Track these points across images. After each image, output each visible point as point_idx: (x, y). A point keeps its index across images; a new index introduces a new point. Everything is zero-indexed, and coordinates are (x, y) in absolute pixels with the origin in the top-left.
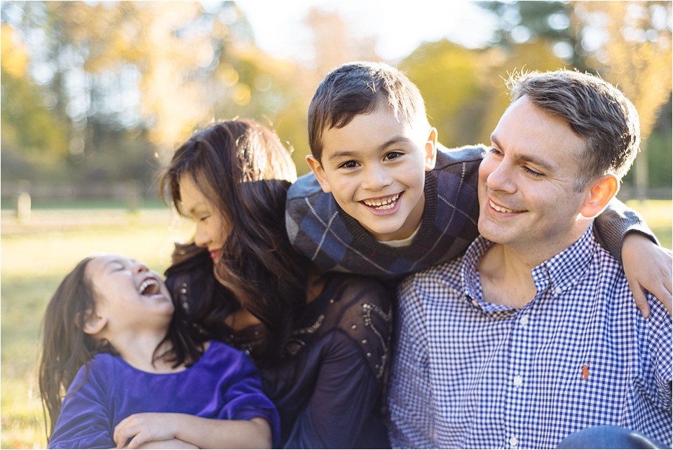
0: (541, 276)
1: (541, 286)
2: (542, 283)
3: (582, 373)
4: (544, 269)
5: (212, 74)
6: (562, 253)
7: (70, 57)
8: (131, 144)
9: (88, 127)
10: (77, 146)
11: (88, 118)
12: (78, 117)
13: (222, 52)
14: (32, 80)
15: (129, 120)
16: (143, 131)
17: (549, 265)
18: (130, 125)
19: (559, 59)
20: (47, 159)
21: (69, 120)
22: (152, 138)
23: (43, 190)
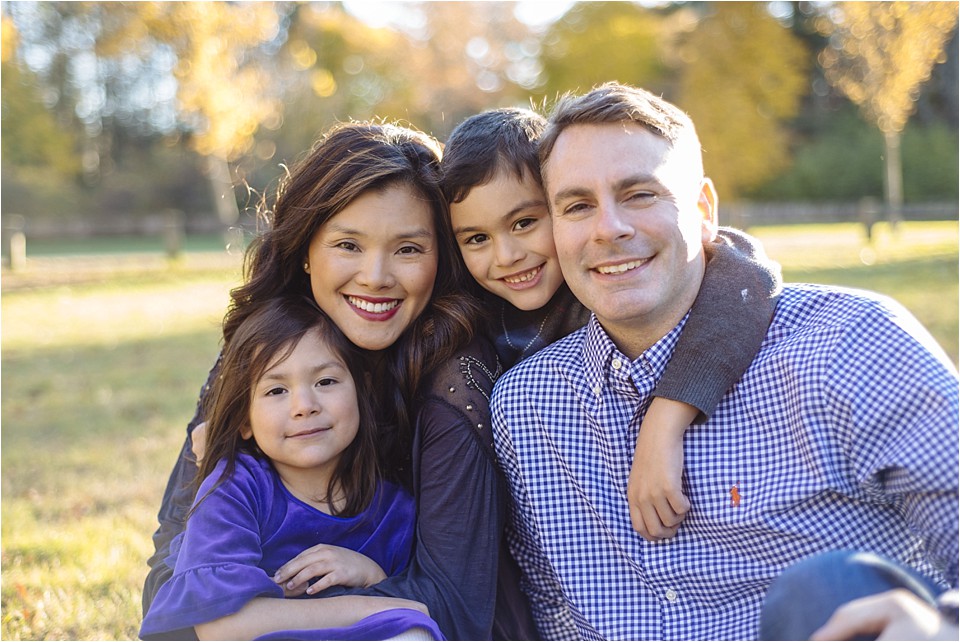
0: (642, 372)
1: (644, 386)
2: (645, 382)
3: (731, 499)
4: (644, 362)
5: (280, 54)
6: (659, 343)
7: (75, 35)
8: (168, 154)
9: (104, 132)
10: (90, 161)
11: (103, 119)
12: (90, 117)
13: (293, 19)
14: (25, 66)
15: (164, 122)
16: (185, 137)
17: (649, 354)
18: (164, 127)
19: (775, 19)
20: (47, 181)
21: (78, 124)
22: (200, 146)
23: (43, 226)
